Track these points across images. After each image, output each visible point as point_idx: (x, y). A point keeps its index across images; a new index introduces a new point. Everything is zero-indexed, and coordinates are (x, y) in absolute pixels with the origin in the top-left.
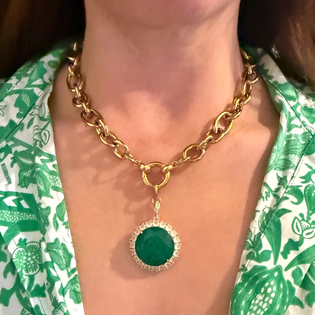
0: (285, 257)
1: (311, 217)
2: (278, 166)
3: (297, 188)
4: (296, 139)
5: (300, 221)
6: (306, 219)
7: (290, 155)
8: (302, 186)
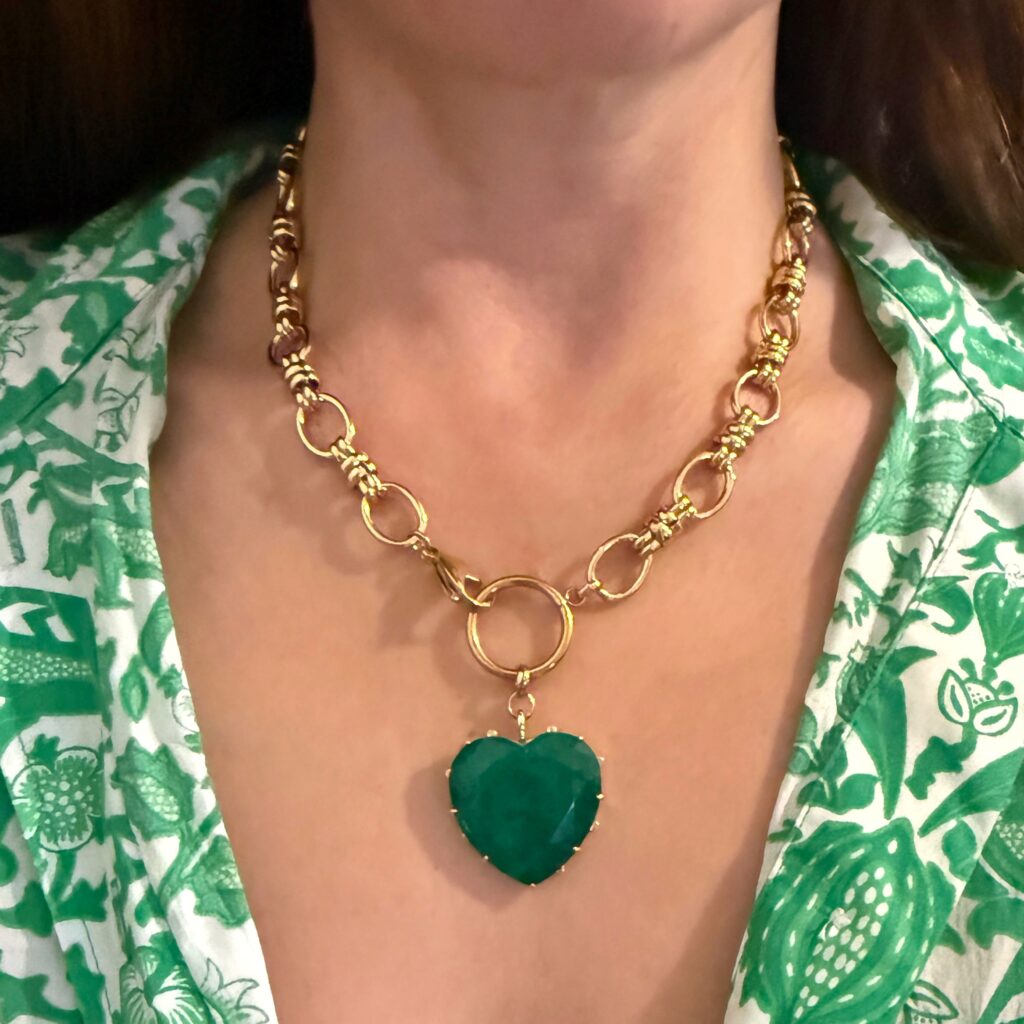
0: (920, 793)
1: (997, 669)
2: (892, 520)
3: (950, 583)
4: (946, 434)
5: (962, 684)
6: (980, 676)
7: (928, 485)
8: (966, 578)
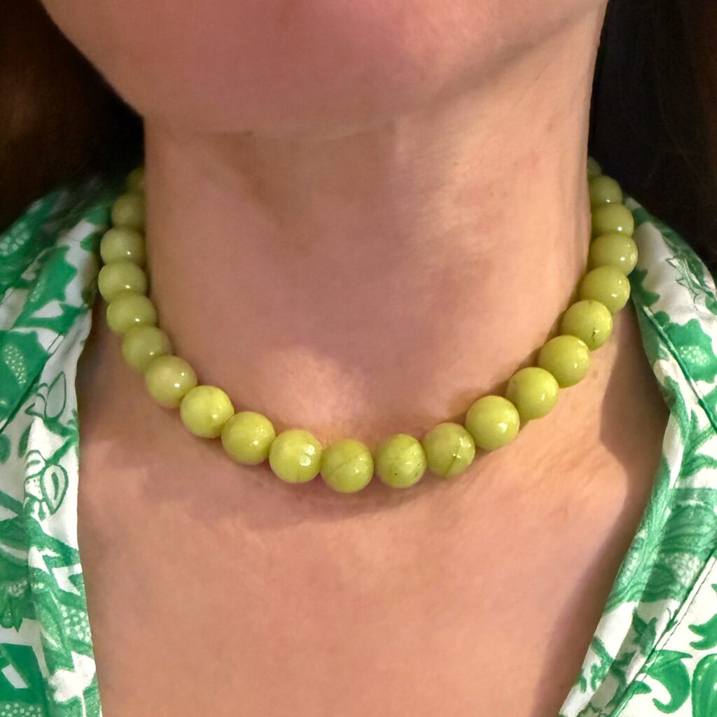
4: (702, 504)
7: (677, 554)
